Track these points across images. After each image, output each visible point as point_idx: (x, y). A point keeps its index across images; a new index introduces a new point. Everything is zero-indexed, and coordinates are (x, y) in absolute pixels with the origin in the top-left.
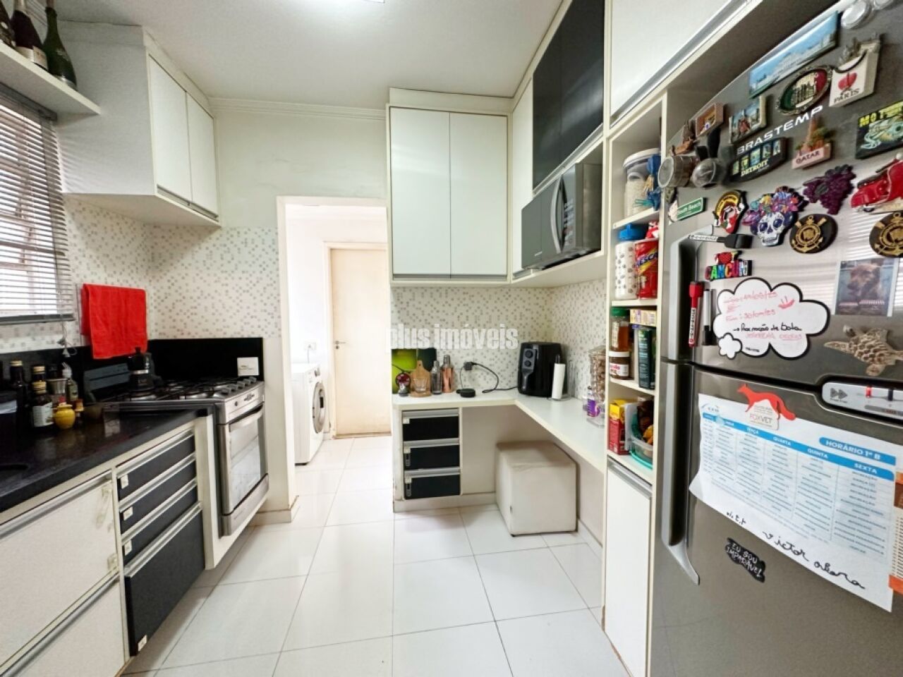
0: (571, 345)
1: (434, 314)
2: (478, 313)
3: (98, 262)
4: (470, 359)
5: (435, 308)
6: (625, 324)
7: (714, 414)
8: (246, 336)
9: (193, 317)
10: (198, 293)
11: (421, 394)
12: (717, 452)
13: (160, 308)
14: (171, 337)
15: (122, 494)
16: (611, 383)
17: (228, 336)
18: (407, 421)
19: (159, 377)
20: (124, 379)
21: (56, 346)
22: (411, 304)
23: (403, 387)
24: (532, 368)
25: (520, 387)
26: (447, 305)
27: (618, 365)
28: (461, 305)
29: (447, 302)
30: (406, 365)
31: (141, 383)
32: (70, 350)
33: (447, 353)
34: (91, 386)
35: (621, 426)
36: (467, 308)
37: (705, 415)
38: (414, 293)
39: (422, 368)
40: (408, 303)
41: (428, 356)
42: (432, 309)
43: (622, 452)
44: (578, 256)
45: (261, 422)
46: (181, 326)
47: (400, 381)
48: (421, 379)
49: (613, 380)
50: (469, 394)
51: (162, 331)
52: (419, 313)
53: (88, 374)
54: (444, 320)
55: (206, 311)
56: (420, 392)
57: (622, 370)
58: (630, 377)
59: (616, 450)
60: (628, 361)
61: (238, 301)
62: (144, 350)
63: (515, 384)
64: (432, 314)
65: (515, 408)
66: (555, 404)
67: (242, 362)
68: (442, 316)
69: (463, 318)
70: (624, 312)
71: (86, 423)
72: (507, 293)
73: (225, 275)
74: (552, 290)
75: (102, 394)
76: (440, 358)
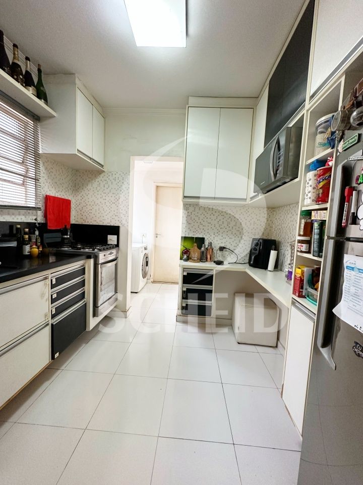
0: (283, 241)
3: (52, 185)
4: (223, 245)
6: (309, 221)
7: (353, 266)
8: (112, 225)
9: (90, 214)
10: (93, 203)
11: (194, 261)
12: (353, 290)
13: (77, 209)
14: (81, 223)
15: (53, 286)
16: (297, 255)
17: (104, 224)
18: (185, 274)
19: (74, 241)
20: (59, 240)
21: (34, 221)
23: (185, 257)
24: (257, 252)
25: (249, 263)
27: (302, 245)
28: (220, 215)
30: (188, 245)
31: (66, 241)
32: (39, 224)
33: (210, 241)
34: (46, 241)
35: (302, 281)
36: (224, 217)
37: (347, 267)
39: (196, 248)
41: (200, 241)
43: (300, 296)
44: (285, 183)
45: (116, 265)
46: (84, 218)
47: (184, 253)
48: (195, 254)
49: (299, 254)
51: (77, 220)
53: (45, 235)
54: (210, 223)
55: (96, 212)
56: (195, 260)
57: (304, 247)
58: (309, 252)
59: (297, 294)
60: (309, 243)
61: (110, 207)
62: (68, 227)
63: (247, 261)
65: (245, 273)
67: (110, 237)
70: (308, 213)
71: (43, 256)
72: (247, 210)
73: (106, 195)
74: (274, 210)
75: (51, 245)
76: (207, 243)
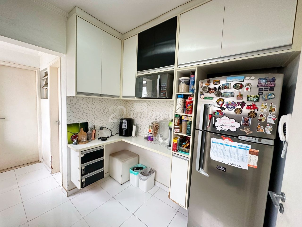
1: (87, 108)
2: (104, 108)
5: (87, 106)
7: (215, 142)
12: (215, 149)
18: (83, 155)
22: (77, 104)
23: (75, 141)
25: (119, 133)
26: (92, 105)
28: (98, 105)
29: (92, 104)
30: (75, 130)
33: (92, 124)
35: (177, 145)
36: (100, 106)
38: (78, 99)
39: (83, 131)
40: (75, 103)
41: (85, 126)
42: (86, 106)
43: (176, 151)
49: (175, 133)
50: (104, 139)
52: (80, 108)
54: (91, 111)
60: (180, 128)
64: (86, 109)
65: (122, 141)
66: (133, 138)
68: (90, 109)
69: (99, 110)
70: (181, 116)
